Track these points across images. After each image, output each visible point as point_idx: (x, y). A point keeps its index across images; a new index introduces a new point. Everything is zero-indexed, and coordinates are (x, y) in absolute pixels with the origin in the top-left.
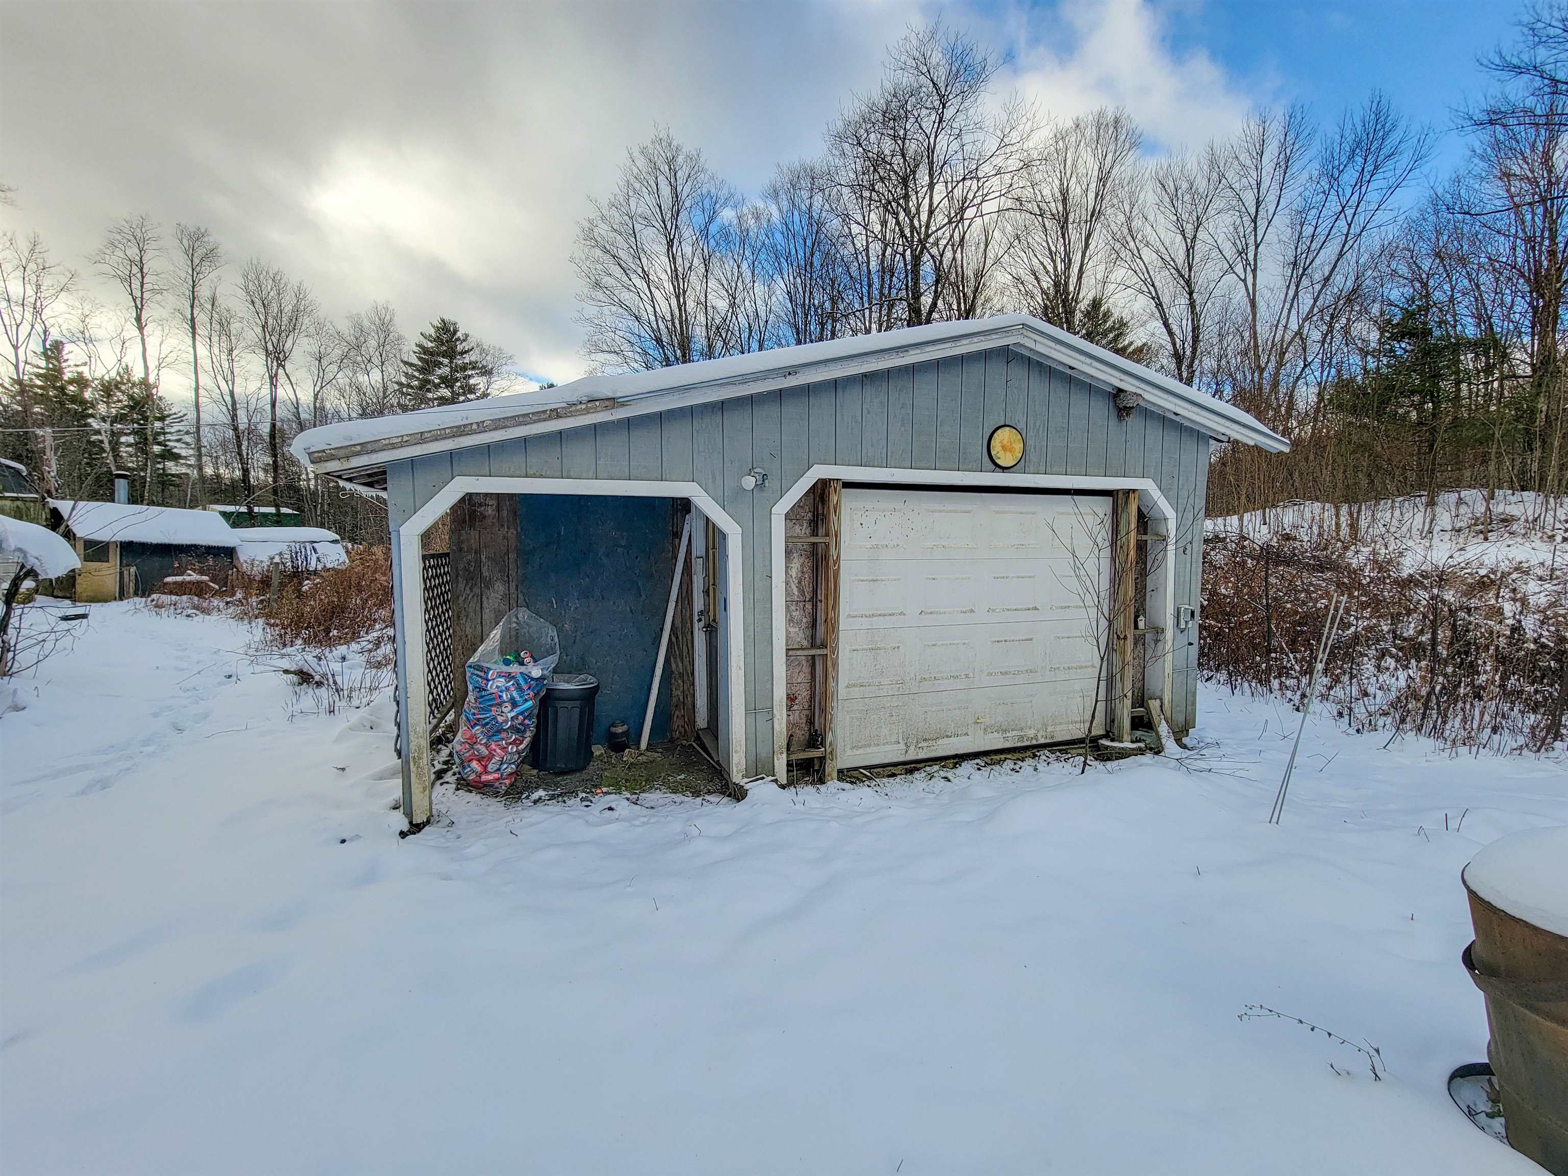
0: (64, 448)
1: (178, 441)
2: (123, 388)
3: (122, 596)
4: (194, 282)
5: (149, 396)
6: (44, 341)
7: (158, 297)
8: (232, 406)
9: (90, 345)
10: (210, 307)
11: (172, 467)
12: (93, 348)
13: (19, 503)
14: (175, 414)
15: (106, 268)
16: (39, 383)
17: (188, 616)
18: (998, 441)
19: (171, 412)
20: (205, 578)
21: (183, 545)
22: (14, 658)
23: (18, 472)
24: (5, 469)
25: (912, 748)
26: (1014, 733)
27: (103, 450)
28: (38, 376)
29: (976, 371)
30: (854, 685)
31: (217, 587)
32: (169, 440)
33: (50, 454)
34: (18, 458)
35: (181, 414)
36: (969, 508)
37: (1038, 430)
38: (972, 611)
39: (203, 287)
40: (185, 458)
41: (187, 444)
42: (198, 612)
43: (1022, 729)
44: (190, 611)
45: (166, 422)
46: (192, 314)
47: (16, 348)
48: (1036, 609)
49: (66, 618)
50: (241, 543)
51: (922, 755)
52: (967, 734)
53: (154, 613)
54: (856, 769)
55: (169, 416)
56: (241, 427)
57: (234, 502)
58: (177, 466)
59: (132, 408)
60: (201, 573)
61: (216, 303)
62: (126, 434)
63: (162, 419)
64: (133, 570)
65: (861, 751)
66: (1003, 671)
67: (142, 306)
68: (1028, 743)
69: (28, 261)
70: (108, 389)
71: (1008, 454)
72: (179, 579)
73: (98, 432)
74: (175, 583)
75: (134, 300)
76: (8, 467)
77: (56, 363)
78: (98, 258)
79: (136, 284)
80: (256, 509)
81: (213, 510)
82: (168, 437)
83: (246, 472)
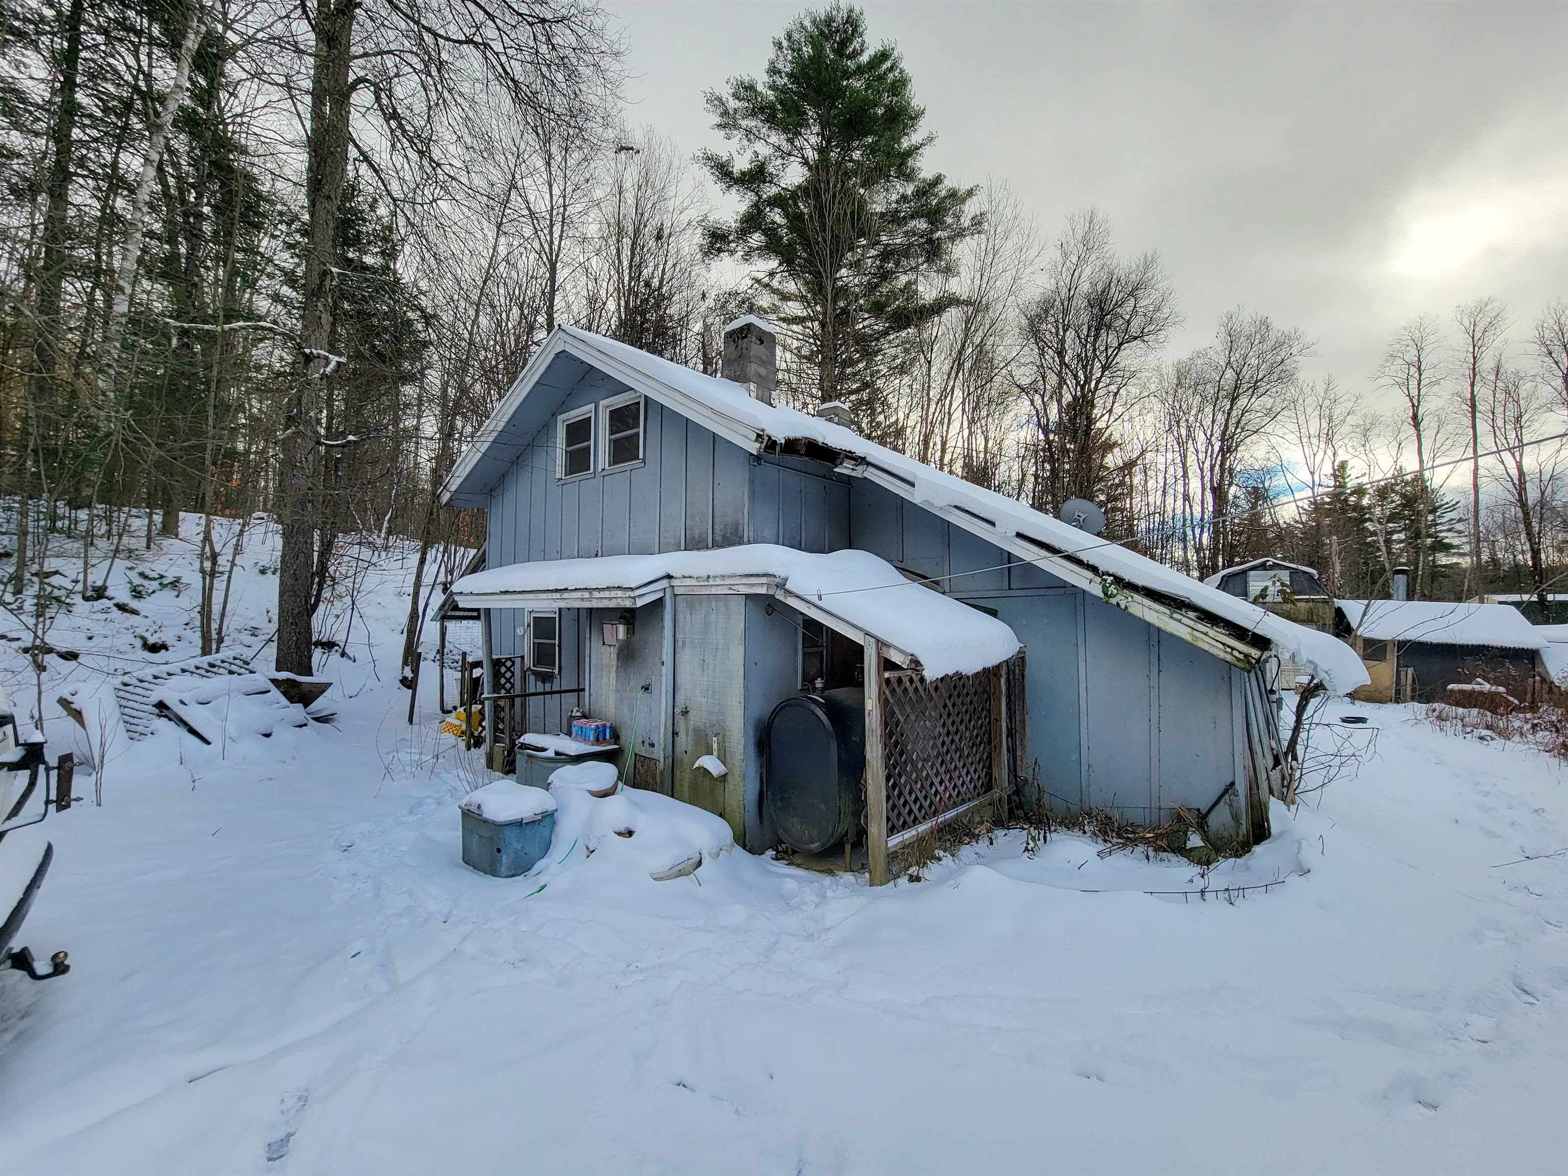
0: (1345, 551)
1: (1449, 530)
2: (1397, 488)
3: (1398, 698)
4: (1474, 358)
5: (1424, 489)
6: (1333, 463)
7: (1436, 388)
8: (1520, 480)
9: (1370, 455)
10: (1493, 378)
11: (1443, 560)
12: (1372, 456)
13: (1310, 604)
14: (1447, 503)
15: (1388, 380)
16: (1328, 500)
17: (1481, 738)
19: (1442, 503)
20: (1502, 689)
21: (1468, 646)
22: (1300, 778)
23: (1311, 576)
24: (1301, 574)
27: (1379, 549)
28: (1327, 494)
31: (1516, 702)
32: (1441, 531)
33: (1335, 558)
34: (1311, 565)
35: (1454, 502)
39: (1485, 361)
40: (1458, 547)
41: (1460, 532)
42: (1493, 735)
44: (1485, 732)
45: (1438, 514)
46: (1472, 392)
47: (1312, 473)
49: (1346, 720)
50: (1548, 644)
53: (1438, 728)
55: (1440, 506)
56: (1530, 502)
57: (1521, 591)
58: (1447, 556)
59: (1404, 506)
60: (1496, 682)
61: (1502, 370)
62: (1399, 532)
63: (1434, 511)
64: (1410, 671)
67: (1419, 402)
69: (1324, 400)
70: (1383, 493)
72: (1467, 687)
73: (1374, 534)
74: (1462, 692)
75: (1411, 400)
76: (1305, 572)
77: (1341, 480)
78: (1379, 374)
79: (1413, 384)
80: (1550, 597)
81: (1493, 602)
82: (1439, 528)
83: (1536, 554)
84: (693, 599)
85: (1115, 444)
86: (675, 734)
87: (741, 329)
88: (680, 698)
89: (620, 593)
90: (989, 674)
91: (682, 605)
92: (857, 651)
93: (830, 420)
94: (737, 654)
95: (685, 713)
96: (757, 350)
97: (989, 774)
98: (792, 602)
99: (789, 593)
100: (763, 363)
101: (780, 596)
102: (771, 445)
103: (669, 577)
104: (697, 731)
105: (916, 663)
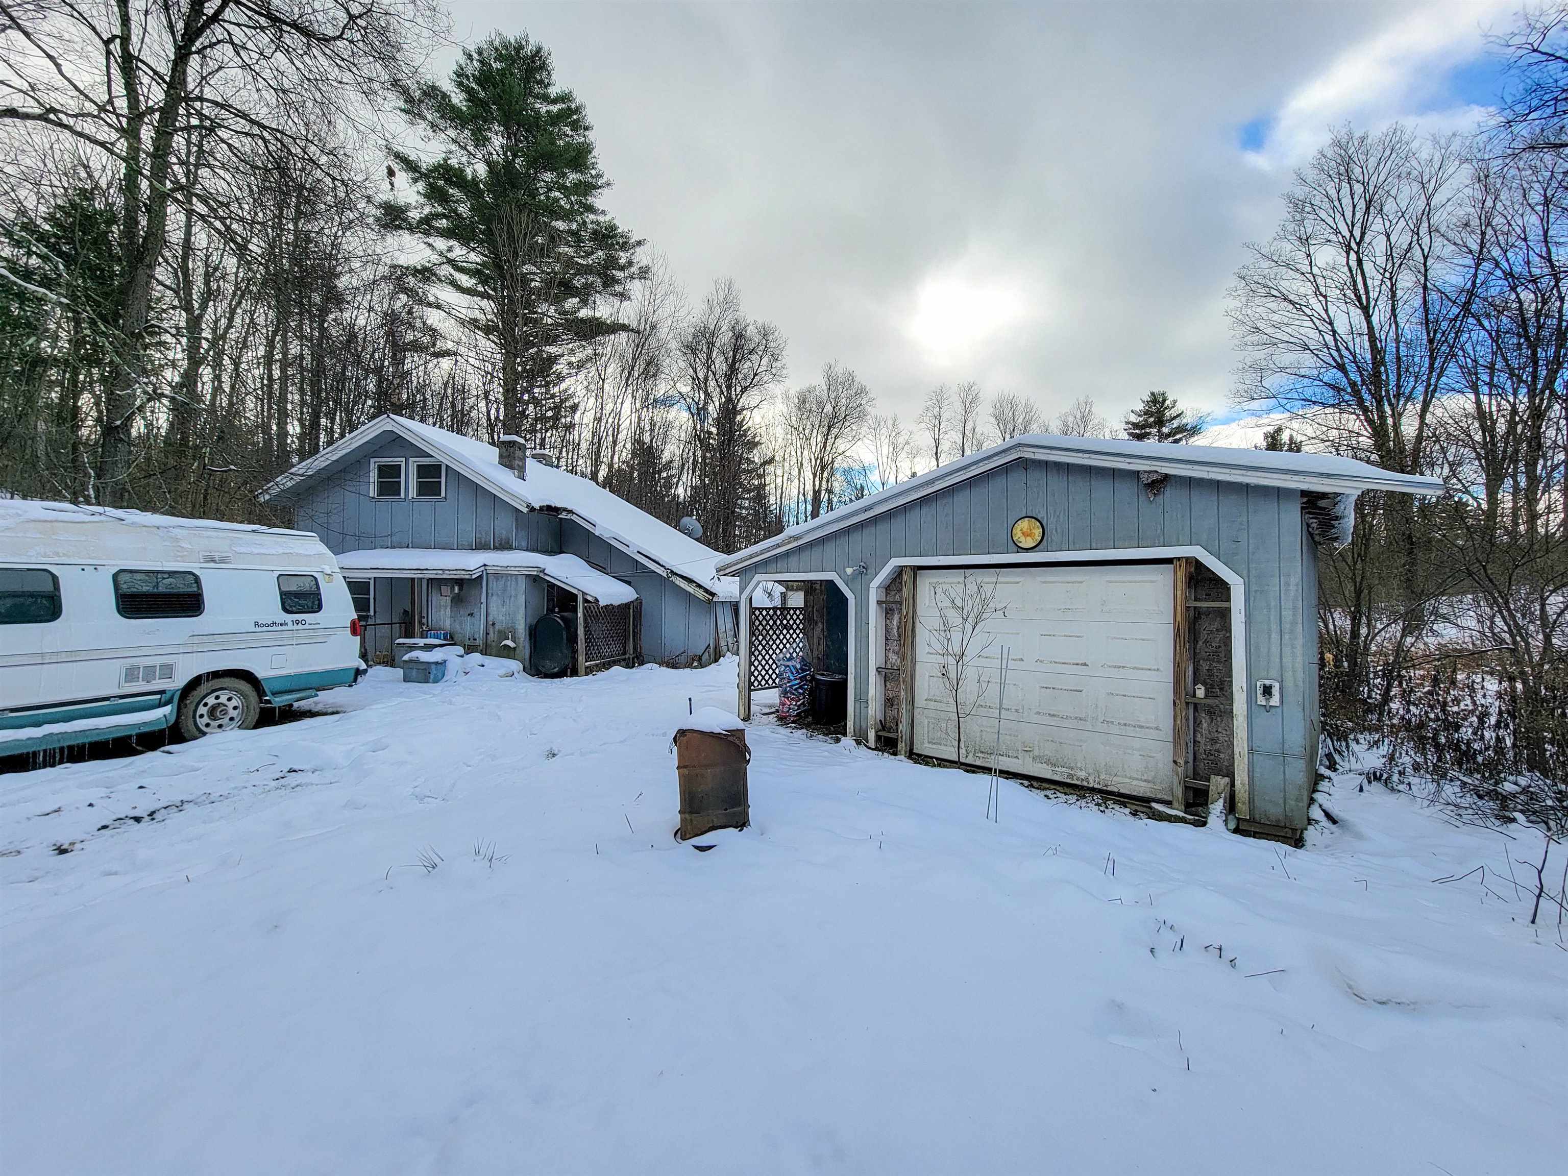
18: (1019, 529)
25: (971, 755)
26: (1064, 769)
29: (999, 483)
30: (931, 700)
36: (1017, 579)
37: (1058, 516)
38: (1022, 660)
43: (1072, 769)
46: (963, 443)
48: (1085, 664)
51: (978, 763)
52: (1017, 757)
54: (932, 758)
65: (934, 746)
66: (1052, 713)
68: (1079, 783)
71: (1029, 538)
84: (498, 576)
85: (759, 443)
86: (487, 634)
87: (510, 442)
88: (490, 618)
89: (463, 572)
90: (626, 606)
91: (491, 578)
92: (575, 597)
93: (540, 462)
94: (522, 599)
95: (493, 624)
96: (518, 453)
97: (625, 648)
98: (547, 578)
99: (546, 574)
100: (521, 460)
101: (541, 575)
102: (533, 509)
103: (485, 565)
104: (499, 631)
105: (597, 601)
